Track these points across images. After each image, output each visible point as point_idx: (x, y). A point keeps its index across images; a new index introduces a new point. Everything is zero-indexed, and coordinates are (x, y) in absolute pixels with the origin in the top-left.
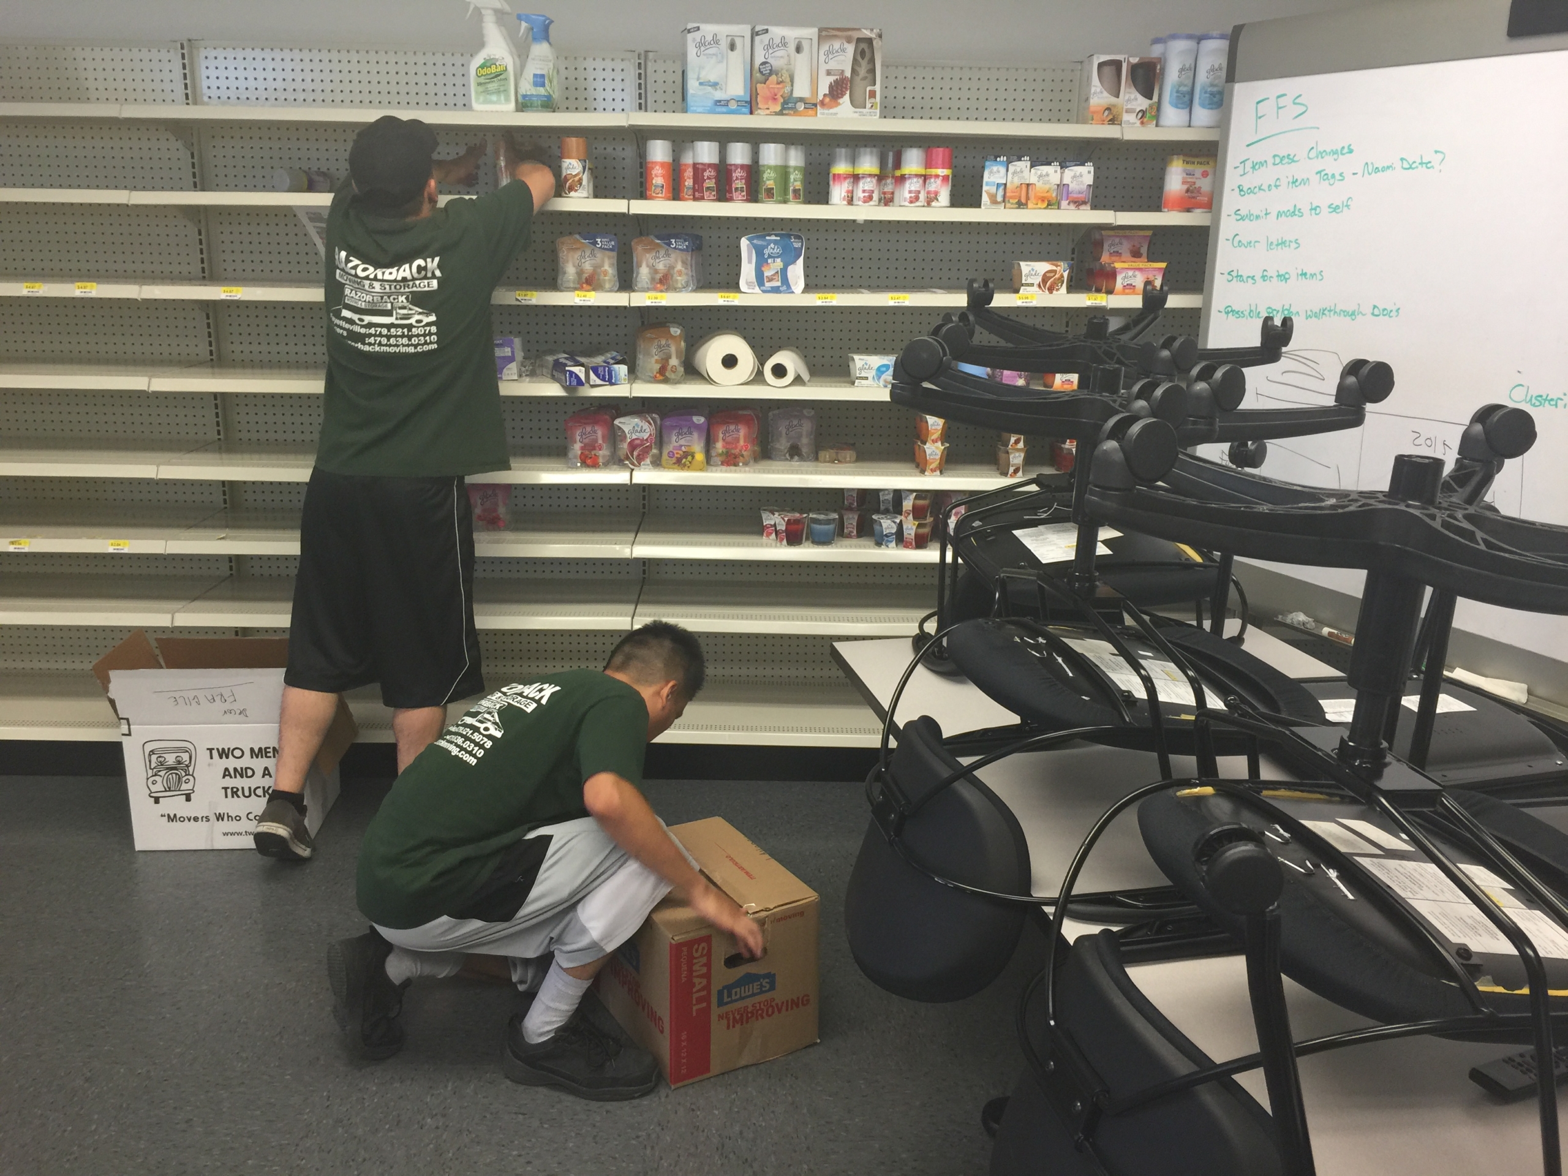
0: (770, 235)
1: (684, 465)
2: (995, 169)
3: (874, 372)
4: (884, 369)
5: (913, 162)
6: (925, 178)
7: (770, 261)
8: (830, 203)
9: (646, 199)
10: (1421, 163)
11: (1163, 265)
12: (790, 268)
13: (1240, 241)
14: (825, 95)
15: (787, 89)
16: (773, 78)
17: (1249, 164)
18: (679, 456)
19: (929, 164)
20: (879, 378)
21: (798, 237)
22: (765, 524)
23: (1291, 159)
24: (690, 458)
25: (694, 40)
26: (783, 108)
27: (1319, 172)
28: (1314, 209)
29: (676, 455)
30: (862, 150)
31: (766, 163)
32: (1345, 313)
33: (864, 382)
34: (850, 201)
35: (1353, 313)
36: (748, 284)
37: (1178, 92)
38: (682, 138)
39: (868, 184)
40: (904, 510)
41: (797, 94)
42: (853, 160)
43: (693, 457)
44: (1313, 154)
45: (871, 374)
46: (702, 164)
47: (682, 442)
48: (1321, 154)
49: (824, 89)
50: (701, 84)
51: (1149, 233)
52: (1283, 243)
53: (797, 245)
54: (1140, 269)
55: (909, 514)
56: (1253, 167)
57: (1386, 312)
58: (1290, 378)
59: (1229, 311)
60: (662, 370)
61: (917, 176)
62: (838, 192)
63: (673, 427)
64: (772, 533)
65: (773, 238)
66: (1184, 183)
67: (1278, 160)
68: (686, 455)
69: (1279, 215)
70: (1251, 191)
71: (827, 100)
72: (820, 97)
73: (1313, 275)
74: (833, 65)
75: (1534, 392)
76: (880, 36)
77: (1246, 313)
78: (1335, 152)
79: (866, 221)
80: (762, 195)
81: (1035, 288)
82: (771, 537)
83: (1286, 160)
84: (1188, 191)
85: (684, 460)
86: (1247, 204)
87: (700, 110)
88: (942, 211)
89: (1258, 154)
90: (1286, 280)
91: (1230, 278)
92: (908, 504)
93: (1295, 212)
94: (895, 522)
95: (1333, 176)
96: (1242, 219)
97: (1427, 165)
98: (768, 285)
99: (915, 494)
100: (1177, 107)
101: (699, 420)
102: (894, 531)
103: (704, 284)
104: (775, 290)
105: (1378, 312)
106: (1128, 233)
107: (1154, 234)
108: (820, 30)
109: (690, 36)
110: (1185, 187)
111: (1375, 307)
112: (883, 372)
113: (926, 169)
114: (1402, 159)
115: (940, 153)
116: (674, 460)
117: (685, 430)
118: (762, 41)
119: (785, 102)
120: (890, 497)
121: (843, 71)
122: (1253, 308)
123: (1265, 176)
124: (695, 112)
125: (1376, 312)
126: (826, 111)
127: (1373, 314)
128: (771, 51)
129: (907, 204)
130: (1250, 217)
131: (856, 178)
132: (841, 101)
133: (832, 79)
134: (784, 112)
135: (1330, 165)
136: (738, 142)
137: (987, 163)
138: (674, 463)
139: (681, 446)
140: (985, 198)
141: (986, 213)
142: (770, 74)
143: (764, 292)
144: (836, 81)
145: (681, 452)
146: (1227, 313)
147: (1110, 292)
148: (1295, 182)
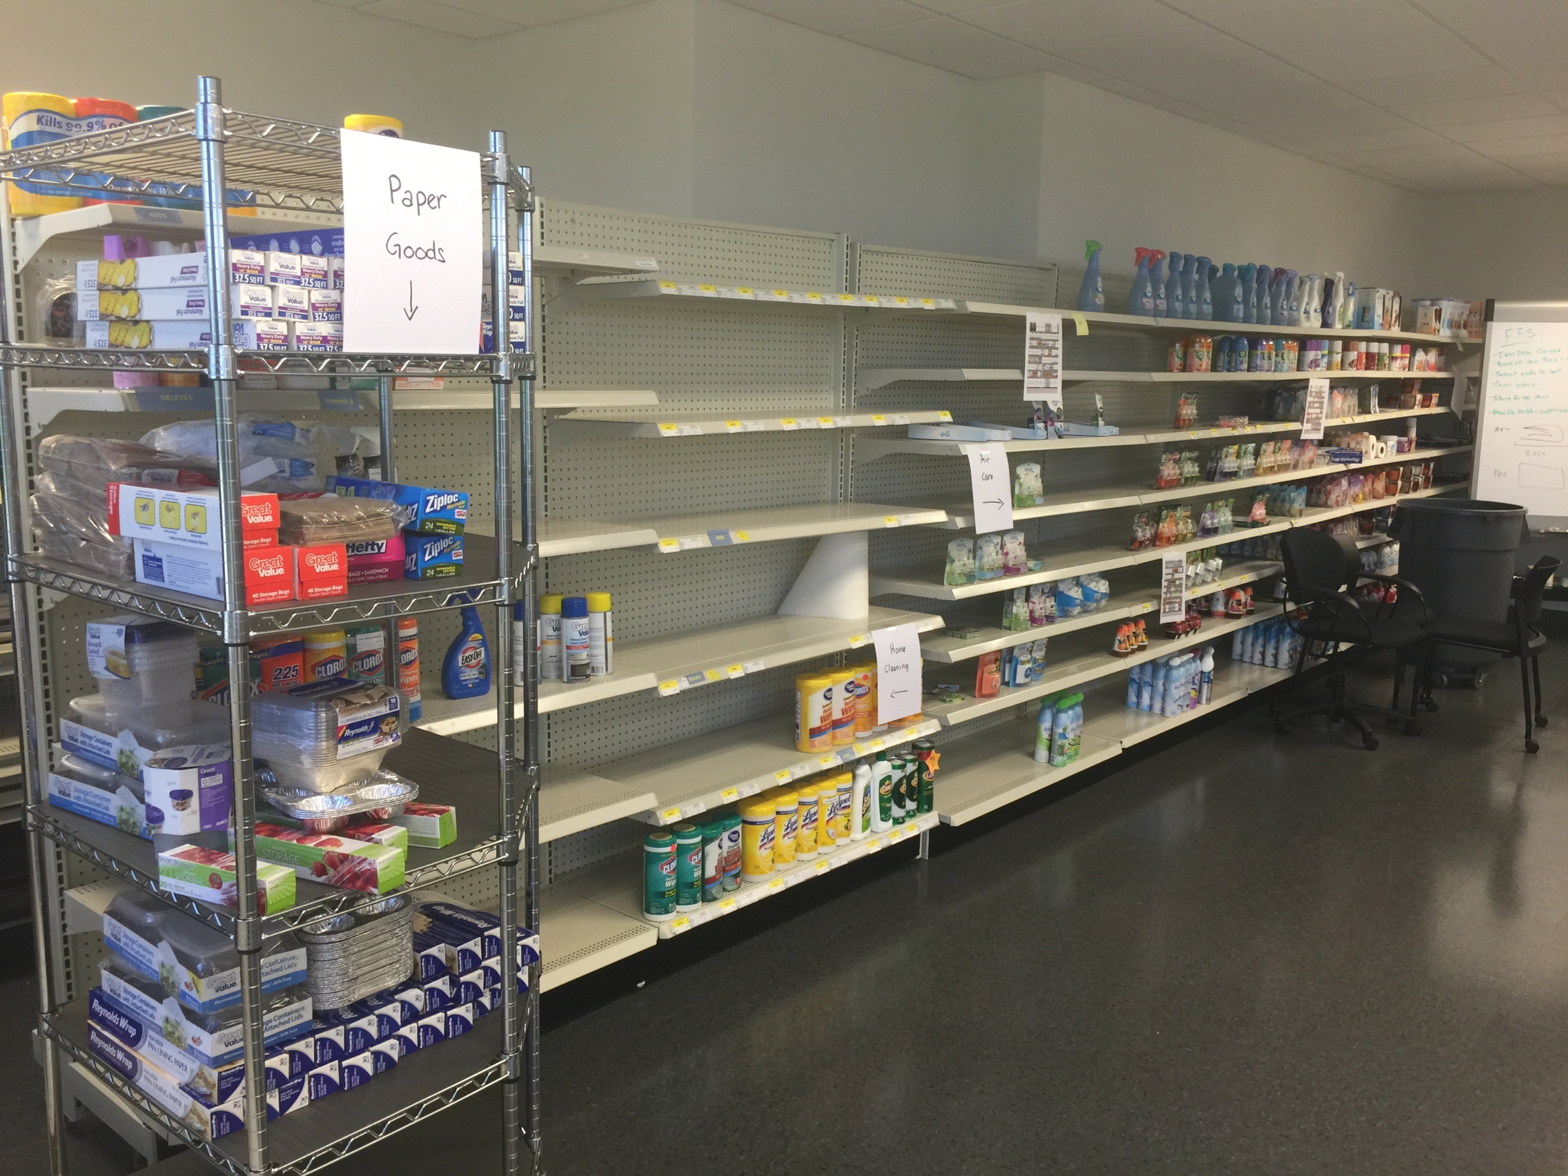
1: (1356, 501)
6: (1401, 358)
13: (1499, 384)
17: (1503, 355)
18: (1355, 497)
19: (1402, 352)
23: (1528, 353)
27: (1543, 358)
28: (1542, 372)
32: (1561, 411)
43: (1360, 497)
44: (1540, 351)
47: (1356, 490)
48: (1544, 352)
52: (1526, 385)
56: (1506, 355)
58: (1531, 437)
59: (1496, 411)
63: (1354, 483)
67: (1520, 353)
69: (1522, 374)
70: (1504, 364)
73: (1544, 396)
77: (1506, 413)
78: (1552, 351)
83: (1525, 353)
86: (1502, 370)
88: (1406, 373)
89: (1509, 350)
90: (1528, 399)
91: (1495, 399)
93: (1531, 373)
95: (1551, 360)
96: (1500, 375)
101: (1362, 477)
108: (1395, 293)
113: (1400, 354)
115: (1408, 346)
117: (1358, 483)
122: (1510, 410)
123: (1513, 359)
130: (1505, 374)
133: (1397, 313)
135: (1548, 356)
137: (1417, 352)
138: (1353, 501)
139: (1356, 492)
140: (1415, 367)
146: (1494, 412)
147: (1428, 406)
148: (1530, 362)
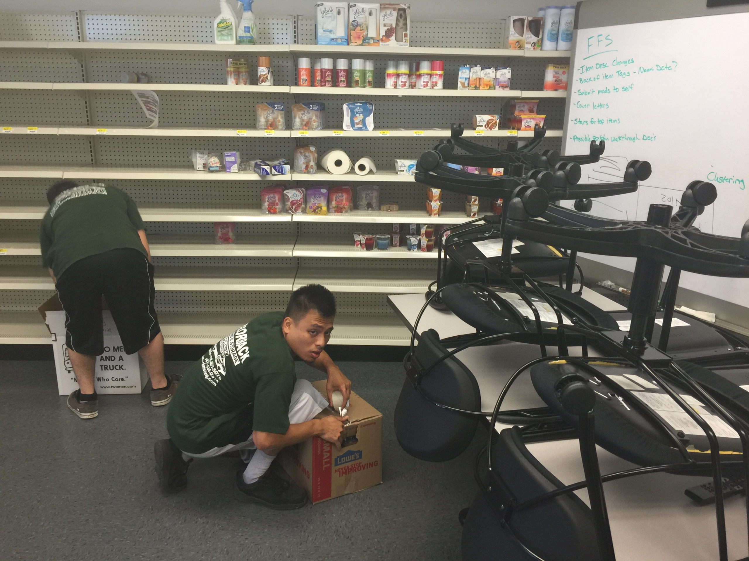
0: (357, 103)
1: (317, 212)
2: (464, 71)
3: (407, 168)
4: (411, 166)
5: (425, 68)
6: (431, 75)
7: (357, 115)
8: (386, 87)
9: (298, 86)
10: (666, 68)
11: (544, 116)
12: (367, 119)
13: (580, 105)
14: (383, 36)
15: (365, 33)
16: (358, 28)
17: (585, 68)
18: (314, 208)
19: (432, 68)
20: (409, 170)
21: (371, 104)
22: (355, 240)
23: (604, 65)
24: (320, 209)
25: (321, 10)
26: (363, 42)
27: (618, 72)
28: (616, 89)
29: (313, 208)
30: (401, 62)
31: (355, 69)
32: (630, 139)
33: (402, 173)
34: (395, 87)
35: (634, 139)
36: (347, 126)
37: (551, 33)
38: (315, 57)
39: (404, 78)
40: (421, 233)
41: (369, 35)
42: (397, 67)
43: (321, 209)
44: (615, 63)
45: (405, 169)
46: (325, 69)
47: (316, 201)
48: (619, 63)
49: (382, 33)
50: (324, 31)
51: (537, 101)
52: (601, 106)
53: (370, 108)
54: (533, 118)
55: (424, 235)
56: (587, 70)
57: (649, 138)
58: (603, 170)
59: (575, 138)
60: (307, 167)
61: (427, 74)
62: (389, 82)
63: (312, 194)
64: (359, 245)
65: (359, 104)
66: (554, 77)
67: (598, 66)
68: (318, 208)
69: (599, 92)
70: (586, 81)
71: (384, 38)
72: (381, 37)
73: (615, 121)
74: (387, 21)
75: (719, 175)
76: (409, 7)
77: (583, 139)
78: (626, 62)
79: (403, 96)
80: (354, 84)
81: (484, 128)
82: (358, 247)
83: (602, 66)
84: (556, 81)
85: (317, 210)
86: (583, 87)
87: (323, 43)
88: (439, 91)
89: (589, 63)
90: (602, 123)
91: (576, 122)
92: (423, 230)
93: (607, 91)
94: (417, 239)
95: (625, 73)
96: (582, 94)
97: (669, 68)
98: (356, 126)
99: (426, 226)
100: (551, 41)
101: (324, 191)
102: (417, 243)
103: (326, 126)
104: (360, 129)
105: (646, 138)
106: (527, 101)
107: (540, 102)
108: (381, 5)
109: (319, 8)
110: (555, 79)
111: (644, 135)
112: (411, 168)
113: (431, 71)
114: (657, 66)
115: (438, 63)
116: (312, 210)
117: (317, 196)
118: (353, 10)
119: (364, 40)
120: (415, 227)
121: (392, 24)
122: (587, 137)
123: (592, 74)
124: (321, 44)
125: (645, 138)
126: (383, 44)
127: (643, 139)
128: (357, 15)
129: (422, 88)
130: (585, 93)
131: (398, 75)
132: (391, 39)
133: (386, 28)
134: (364, 44)
135: (622, 68)
136: (342, 58)
137: (460, 68)
138: (312, 212)
139: (316, 203)
140: (459, 85)
141: (460, 92)
142: (357, 26)
143: (354, 130)
144: (388, 29)
145: (316, 206)
146: (574, 139)
147: (519, 129)
148: (606, 76)
